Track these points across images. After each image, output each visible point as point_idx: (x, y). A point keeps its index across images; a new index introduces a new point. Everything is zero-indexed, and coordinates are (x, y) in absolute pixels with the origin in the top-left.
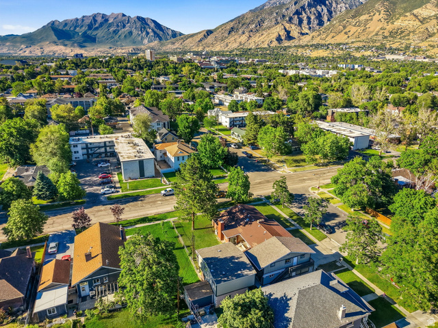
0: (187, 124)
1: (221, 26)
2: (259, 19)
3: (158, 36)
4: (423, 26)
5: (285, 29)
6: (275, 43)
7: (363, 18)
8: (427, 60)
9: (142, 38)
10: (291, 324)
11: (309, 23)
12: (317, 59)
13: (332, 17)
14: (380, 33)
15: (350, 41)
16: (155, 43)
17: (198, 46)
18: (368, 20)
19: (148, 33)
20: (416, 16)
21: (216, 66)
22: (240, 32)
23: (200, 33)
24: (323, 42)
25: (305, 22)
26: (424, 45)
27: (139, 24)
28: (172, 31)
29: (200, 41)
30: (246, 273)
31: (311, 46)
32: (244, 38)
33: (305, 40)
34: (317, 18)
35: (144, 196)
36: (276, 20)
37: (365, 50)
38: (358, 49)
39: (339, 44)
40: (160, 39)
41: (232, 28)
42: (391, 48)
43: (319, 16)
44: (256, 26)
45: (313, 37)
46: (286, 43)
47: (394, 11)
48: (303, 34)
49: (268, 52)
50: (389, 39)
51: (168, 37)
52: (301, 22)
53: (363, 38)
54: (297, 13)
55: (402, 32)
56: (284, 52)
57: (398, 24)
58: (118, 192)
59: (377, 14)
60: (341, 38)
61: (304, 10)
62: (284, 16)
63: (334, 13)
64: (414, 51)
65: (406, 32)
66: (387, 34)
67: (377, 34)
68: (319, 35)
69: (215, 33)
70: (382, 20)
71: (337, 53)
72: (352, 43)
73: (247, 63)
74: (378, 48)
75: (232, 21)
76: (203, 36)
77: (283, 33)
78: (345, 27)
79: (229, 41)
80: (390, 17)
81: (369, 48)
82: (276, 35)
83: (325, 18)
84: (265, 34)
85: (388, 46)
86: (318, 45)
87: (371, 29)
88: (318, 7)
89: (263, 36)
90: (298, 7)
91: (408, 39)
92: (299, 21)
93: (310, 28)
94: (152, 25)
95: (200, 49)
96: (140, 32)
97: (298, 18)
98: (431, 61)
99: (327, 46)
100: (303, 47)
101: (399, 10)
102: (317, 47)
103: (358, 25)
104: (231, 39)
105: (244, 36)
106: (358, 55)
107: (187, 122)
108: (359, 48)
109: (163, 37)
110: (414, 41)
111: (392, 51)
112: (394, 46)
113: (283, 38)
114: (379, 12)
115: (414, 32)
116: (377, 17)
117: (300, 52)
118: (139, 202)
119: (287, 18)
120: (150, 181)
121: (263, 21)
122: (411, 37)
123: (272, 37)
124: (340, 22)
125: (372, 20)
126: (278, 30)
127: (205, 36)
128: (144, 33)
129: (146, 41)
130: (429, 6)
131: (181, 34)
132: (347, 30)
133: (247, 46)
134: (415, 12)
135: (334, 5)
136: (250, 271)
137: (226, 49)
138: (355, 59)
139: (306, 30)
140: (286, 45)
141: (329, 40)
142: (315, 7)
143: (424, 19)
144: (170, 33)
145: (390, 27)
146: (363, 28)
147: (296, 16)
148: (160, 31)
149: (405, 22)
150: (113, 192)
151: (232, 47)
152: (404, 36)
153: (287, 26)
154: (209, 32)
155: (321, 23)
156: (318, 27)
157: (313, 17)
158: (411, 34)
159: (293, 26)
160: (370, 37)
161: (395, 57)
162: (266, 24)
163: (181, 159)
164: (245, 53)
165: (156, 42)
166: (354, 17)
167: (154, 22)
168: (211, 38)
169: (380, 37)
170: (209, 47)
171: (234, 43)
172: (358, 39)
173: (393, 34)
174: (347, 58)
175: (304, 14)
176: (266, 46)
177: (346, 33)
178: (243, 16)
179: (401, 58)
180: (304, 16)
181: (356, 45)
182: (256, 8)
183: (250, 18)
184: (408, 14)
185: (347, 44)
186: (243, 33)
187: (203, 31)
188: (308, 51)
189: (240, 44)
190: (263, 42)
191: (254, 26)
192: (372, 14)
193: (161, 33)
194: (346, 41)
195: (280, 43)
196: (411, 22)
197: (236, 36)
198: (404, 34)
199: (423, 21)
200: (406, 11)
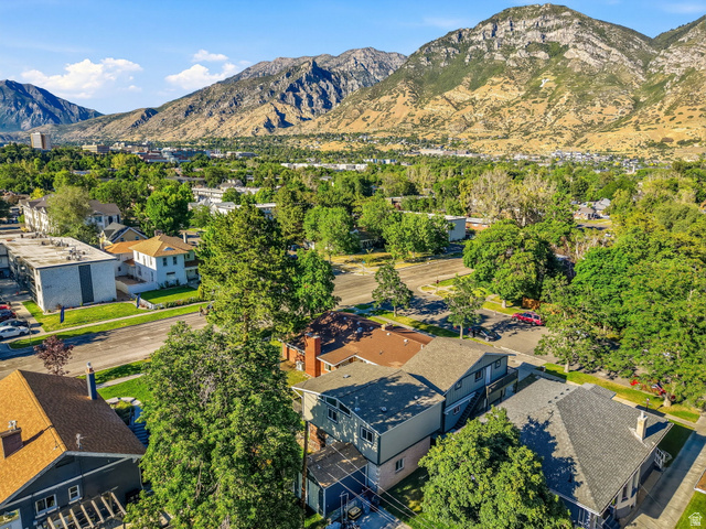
0: (166, 209)
1: (170, 103)
2: (235, 95)
3: (52, 116)
4: (458, 113)
5: (276, 110)
6: (263, 132)
7: (384, 99)
8: (470, 155)
9: (19, 120)
10: (578, 467)
11: (311, 104)
12: (330, 153)
13: (341, 97)
14: (409, 119)
15: (371, 131)
16: (49, 127)
17: (132, 133)
18: (390, 103)
19: (30, 111)
20: (449, 101)
21: (172, 160)
22: (205, 113)
23: (133, 113)
24: (335, 131)
25: (305, 102)
26: (463, 137)
27: (10, 94)
28: (80, 108)
29: (136, 125)
30: (425, 402)
31: (319, 136)
32: (212, 123)
33: (308, 128)
34: (321, 97)
35: (104, 333)
36: (262, 97)
37: (393, 143)
38: (383, 141)
39: (358, 135)
40: (57, 121)
41: (190, 107)
42: (425, 141)
43: (324, 95)
44: (231, 105)
45: (319, 123)
46: (281, 132)
47: (421, 92)
48: (304, 120)
49: (254, 143)
50: (420, 128)
51: (72, 118)
52: (298, 102)
53: (387, 126)
54: (292, 88)
55: (435, 120)
56: (278, 144)
57: (428, 109)
58: (34, 332)
59: (402, 95)
60: (358, 126)
61: (302, 85)
62: (272, 92)
63: (344, 93)
64: (453, 145)
65: (440, 120)
66: (417, 122)
67: (404, 122)
68: (327, 121)
69: (161, 114)
70: (409, 103)
71: (356, 147)
72: (375, 132)
73: (225, 157)
74: (409, 140)
75: (189, 96)
76: (139, 118)
77: (274, 118)
78: (361, 111)
79: (186, 127)
80: (418, 100)
81: (398, 140)
82: (263, 119)
83: (333, 99)
84: (246, 117)
85: (421, 138)
86: (328, 134)
87: (396, 115)
88: (321, 82)
89: (244, 120)
90: (292, 80)
91: (444, 129)
92: (296, 101)
93: (313, 112)
94: (39, 97)
95: (136, 138)
96: (13, 109)
97: (294, 96)
98: (475, 156)
99: (341, 137)
100: (307, 137)
101: (427, 92)
102: (327, 137)
103: (378, 108)
104: (191, 124)
105: (212, 119)
106: (385, 149)
107: (166, 204)
108: (384, 139)
109: (62, 118)
110: (451, 131)
111: (428, 144)
112: (429, 138)
113: (275, 124)
114: (404, 93)
115: (449, 119)
116: (401, 99)
117: (304, 144)
118: (99, 343)
119: (278, 96)
120: (110, 308)
121: (240, 98)
122: (446, 126)
123: (257, 122)
124: (354, 103)
125: (395, 102)
126: (266, 112)
127: (143, 117)
128: (23, 110)
129: (26, 124)
130: (461, 87)
131: (97, 114)
132: (365, 115)
133: (218, 134)
134: (447, 94)
135: (343, 81)
136: (431, 397)
137: (183, 139)
138: (382, 155)
139: (307, 115)
140: (281, 134)
141: (342, 129)
142: (318, 82)
143: (459, 104)
144: (76, 112)
145: (419, 113)
146: (385, 113)
147: (291, 93)
148: (54, 108)
149: (436, 107)
150: (22, 334)
151: (194, 136)
152: (439, 126)
153: (280, 106)
154: (151, 112)
155: (328, 105)
156: (324, 110)
157: (315, 96)
158: (446, 122)
159: (288, 107)
160: (395, 125)
161: (433, 152)
162: (246, 102)
163: (170, 261)
164: (218, 143)
165: (47, 125)
166: (372, 98)
167: (42, 91)
168: (154, 122)
169: (410, 126)
170: (152, 135)
171: (197, 129)
172: (381, 128)
173: (425, 122)
174: (370, 152)
175: (302, 91)
176: (250, 135)
177: (364, 119)
178: (207, 90)
179: (440, 152)
180: (302, 94)
181: (380, 136)
182: (227, 79)
183: (219, 92)
184: (438, 97)
185: (367, 134)
186: (211, 115)
187: (140, 110)
188: (315, 143)
189: (207, 131)
190: (244, 129)
191: (227, 104)
192: (395, 95)
193: (58, 110)
194: (366, 130)
195: (270, 131)
196: (444, 107)
197: (198, 120)
198: (437, 123)
199: (457, 106)
200: (435, 94)
